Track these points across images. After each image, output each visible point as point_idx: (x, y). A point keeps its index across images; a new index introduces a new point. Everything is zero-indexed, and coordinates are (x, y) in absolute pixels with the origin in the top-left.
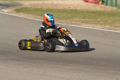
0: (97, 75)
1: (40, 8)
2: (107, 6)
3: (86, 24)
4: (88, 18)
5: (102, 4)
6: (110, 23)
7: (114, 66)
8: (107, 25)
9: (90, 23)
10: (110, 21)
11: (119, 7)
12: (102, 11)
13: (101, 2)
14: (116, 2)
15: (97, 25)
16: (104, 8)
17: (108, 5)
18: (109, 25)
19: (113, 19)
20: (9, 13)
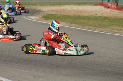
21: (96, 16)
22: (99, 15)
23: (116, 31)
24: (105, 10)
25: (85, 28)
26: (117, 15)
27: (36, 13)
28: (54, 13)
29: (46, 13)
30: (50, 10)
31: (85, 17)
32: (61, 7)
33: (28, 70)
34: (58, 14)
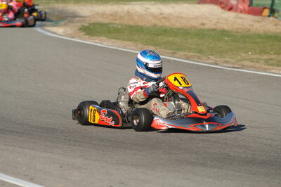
20: (72, 38)
21: (202, 27)
22: (209, 25)
23: (247, 63)
24: (223, 15)
25: (177, 56)
26: (250, 25)
27: (64, 20)
28: (106, 21)
29: (87, 19)
30: (97, 14)
31: (178, 29)
32: (121, 6)
33: (47, 152)
34: (115, 22)
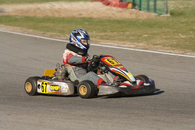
0: (127, 124)
1: (32, 15)
2: (141, 12)
3: (107, 41)
4: (111, 32)
5: (132, 8)
6: (146, 39)
7: (153, 108)
8: (141, 42)
9: (114, 40)
10: (146, 35)
11: (160, 12)
12: (133, 19)
13: (130, 5)
14: (155, 5)
15: (125, 42)
16: (136, 14)
17: (142, 9)
18: (145, 42)
19: (150, 32)
